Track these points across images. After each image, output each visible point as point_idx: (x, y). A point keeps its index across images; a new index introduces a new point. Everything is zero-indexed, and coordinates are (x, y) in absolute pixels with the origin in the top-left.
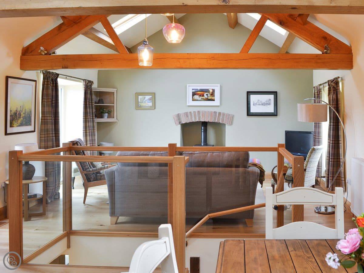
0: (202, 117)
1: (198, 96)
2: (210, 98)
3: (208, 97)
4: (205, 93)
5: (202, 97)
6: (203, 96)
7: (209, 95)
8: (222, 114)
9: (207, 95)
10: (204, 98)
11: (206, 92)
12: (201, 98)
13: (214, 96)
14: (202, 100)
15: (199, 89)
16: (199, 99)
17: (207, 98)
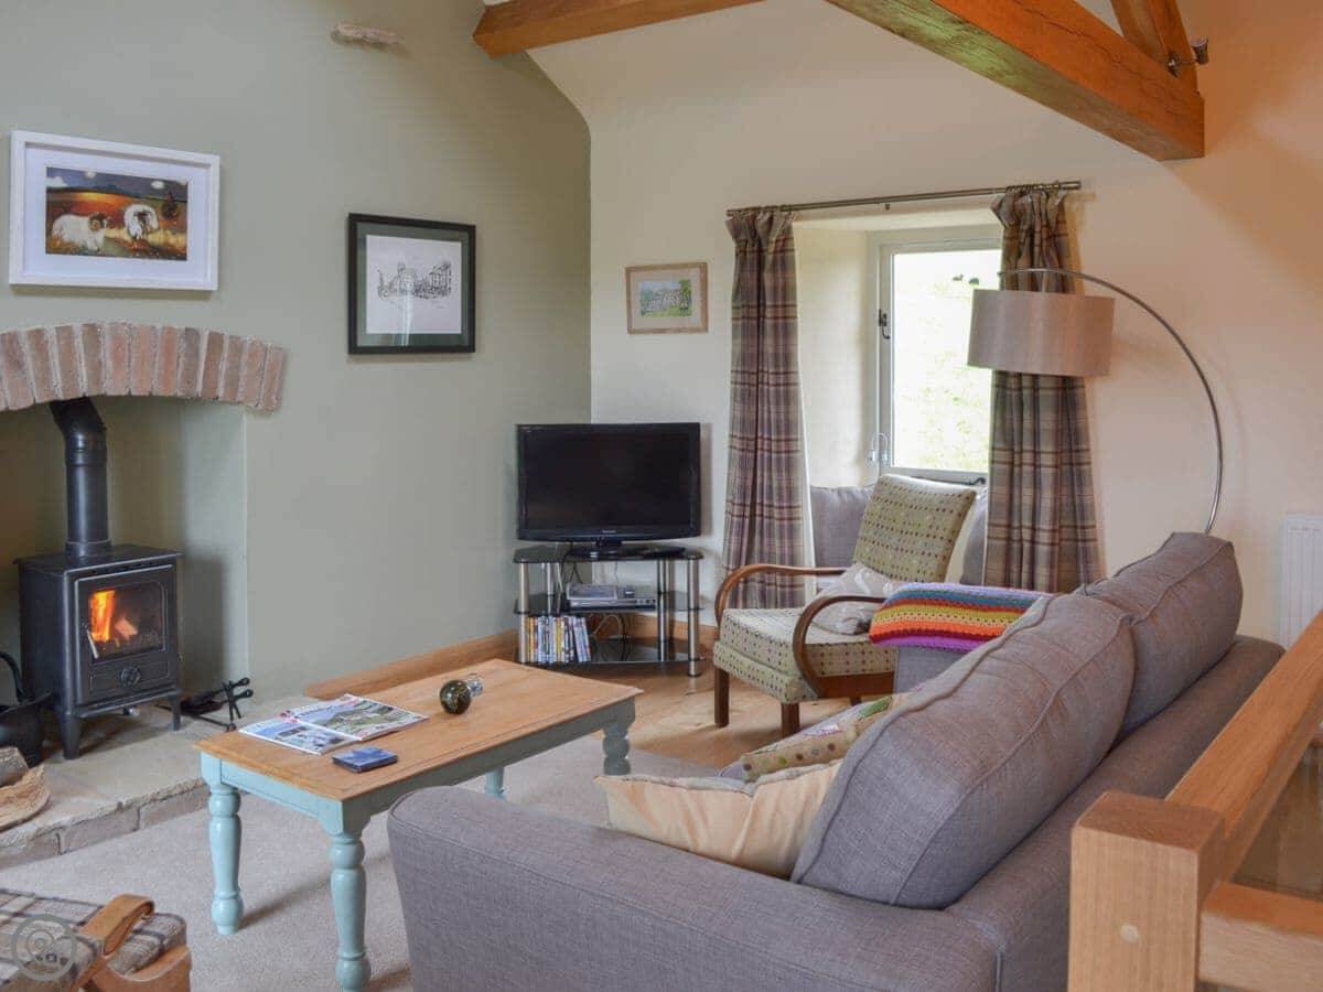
0: (110, 363)
1: (84, 222)
2: (156, 238)
3: (145, 232)
4: (130, 204)
5: (113, 233)
6: (118, 221)
7: (153, 222)
8: (226, 344)
9: (142, 216)
10: (122, 234)
11: (137, 198)
12: (107, 239)
13: (182, 229)
14: (111, 248)
15: (90, 174)
16: (90, 245)
17: (143, 242)
